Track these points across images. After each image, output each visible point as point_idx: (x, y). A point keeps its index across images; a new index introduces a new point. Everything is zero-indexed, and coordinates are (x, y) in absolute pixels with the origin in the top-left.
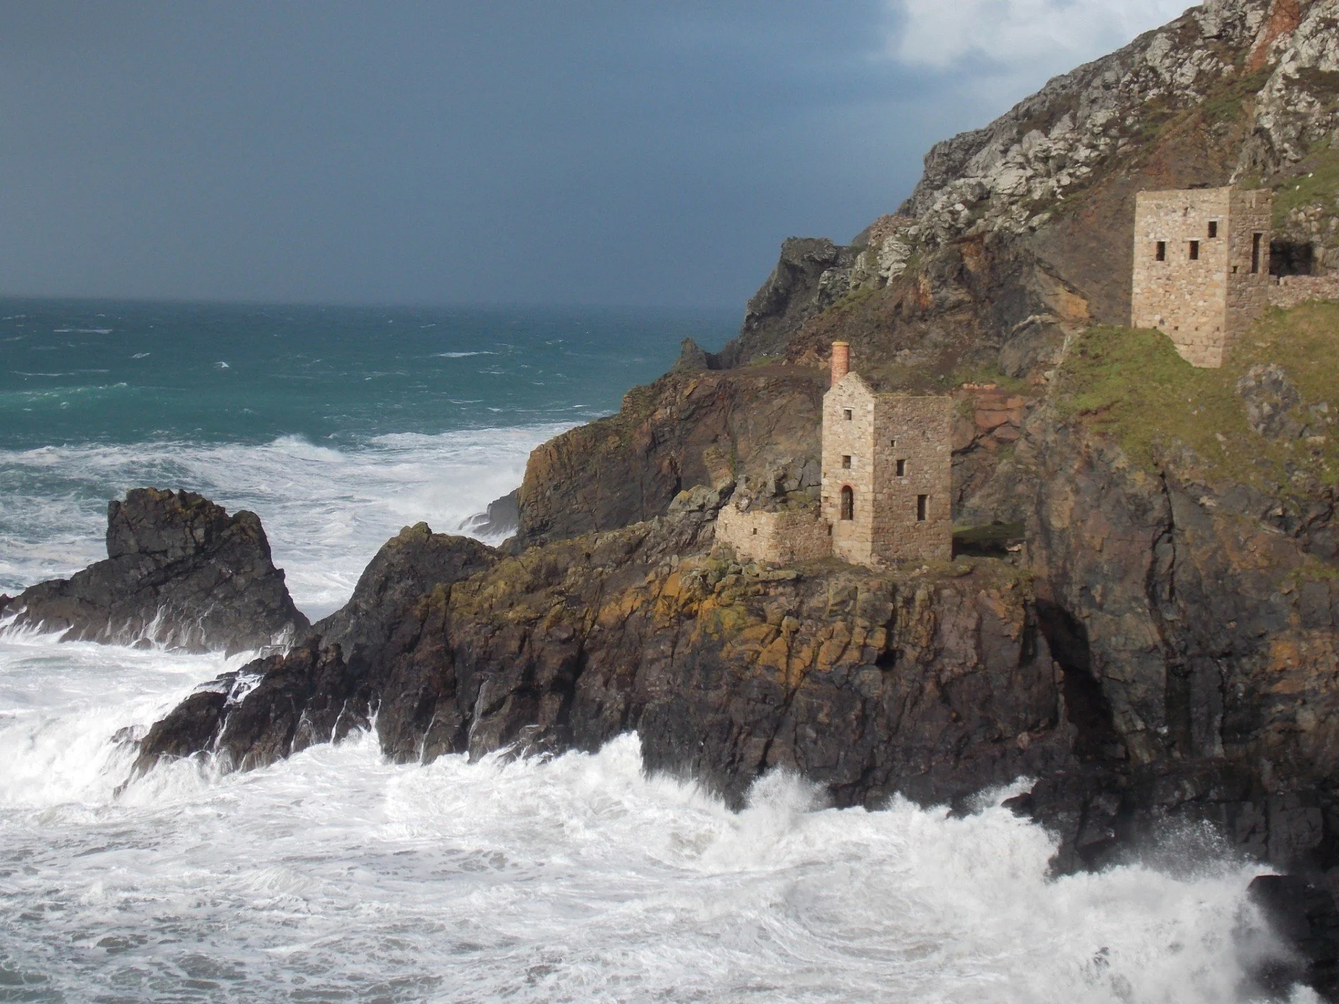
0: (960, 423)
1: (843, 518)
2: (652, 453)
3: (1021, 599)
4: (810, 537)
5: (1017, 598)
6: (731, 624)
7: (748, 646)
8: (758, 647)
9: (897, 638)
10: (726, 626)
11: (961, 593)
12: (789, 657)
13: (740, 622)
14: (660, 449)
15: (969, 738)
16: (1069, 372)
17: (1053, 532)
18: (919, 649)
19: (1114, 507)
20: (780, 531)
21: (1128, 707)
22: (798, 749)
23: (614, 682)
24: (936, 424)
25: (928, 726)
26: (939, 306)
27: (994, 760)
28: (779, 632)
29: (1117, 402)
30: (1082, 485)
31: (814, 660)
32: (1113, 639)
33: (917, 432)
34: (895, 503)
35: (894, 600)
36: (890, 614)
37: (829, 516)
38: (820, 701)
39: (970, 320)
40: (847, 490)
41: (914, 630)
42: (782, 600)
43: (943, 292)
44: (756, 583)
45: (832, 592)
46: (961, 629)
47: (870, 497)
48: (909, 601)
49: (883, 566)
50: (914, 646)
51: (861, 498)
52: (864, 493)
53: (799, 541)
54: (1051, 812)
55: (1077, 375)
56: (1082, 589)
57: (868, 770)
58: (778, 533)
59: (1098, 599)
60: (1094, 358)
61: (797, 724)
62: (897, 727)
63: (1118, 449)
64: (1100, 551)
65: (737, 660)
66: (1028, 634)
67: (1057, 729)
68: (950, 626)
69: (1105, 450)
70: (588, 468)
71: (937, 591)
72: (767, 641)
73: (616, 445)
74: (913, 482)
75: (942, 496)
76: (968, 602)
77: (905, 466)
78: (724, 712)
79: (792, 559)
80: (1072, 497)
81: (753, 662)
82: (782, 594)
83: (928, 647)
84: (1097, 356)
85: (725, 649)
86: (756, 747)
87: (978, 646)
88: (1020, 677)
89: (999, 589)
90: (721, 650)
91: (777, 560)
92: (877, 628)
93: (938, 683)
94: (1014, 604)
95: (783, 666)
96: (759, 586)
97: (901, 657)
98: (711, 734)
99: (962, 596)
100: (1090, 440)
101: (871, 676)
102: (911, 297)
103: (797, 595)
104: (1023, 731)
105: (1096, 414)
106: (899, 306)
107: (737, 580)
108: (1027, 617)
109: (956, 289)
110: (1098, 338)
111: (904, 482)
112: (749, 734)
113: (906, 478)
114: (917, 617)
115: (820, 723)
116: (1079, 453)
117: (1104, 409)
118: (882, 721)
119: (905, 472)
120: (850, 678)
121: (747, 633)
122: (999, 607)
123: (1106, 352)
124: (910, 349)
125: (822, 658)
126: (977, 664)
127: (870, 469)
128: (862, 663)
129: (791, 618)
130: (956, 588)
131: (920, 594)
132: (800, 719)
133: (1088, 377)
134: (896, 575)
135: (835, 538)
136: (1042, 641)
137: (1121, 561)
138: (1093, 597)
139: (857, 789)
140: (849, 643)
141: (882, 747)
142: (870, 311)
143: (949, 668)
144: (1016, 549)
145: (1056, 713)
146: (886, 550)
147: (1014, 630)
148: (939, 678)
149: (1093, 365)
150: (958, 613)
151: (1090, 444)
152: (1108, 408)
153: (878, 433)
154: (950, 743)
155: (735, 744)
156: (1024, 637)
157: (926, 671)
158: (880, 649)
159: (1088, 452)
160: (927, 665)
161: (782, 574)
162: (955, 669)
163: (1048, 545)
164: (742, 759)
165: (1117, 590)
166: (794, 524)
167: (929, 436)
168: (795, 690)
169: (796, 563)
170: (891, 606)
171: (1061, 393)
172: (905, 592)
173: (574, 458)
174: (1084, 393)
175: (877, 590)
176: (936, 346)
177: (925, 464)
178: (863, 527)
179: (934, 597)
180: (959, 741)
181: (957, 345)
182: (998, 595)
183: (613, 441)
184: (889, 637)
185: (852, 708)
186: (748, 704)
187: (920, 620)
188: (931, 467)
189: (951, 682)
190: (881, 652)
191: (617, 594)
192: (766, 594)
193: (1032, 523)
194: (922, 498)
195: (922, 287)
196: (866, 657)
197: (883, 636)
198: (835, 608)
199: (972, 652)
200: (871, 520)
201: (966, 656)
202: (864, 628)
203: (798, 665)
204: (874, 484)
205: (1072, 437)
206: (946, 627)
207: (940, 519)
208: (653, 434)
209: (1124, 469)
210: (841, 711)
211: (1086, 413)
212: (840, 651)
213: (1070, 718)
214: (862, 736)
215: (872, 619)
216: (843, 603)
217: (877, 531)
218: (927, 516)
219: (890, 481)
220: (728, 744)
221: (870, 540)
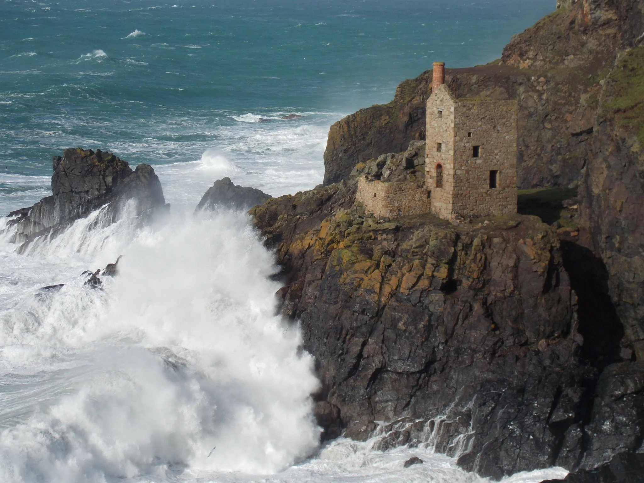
0: (587, 111)
1: (437, 187)
2: (410, 128)
3: (548, 246)
4: (413, 199)
5: (545, 245)
6: (348, 259)
7: (357, 275)
8: (362, 276)
9: (457, 272)
10: (344, 261)
11: (506, 241)
12: (382, 283)
13: (353, 258)
14: (415, 125)
15: (503, 343)
16: (613, 81)
17: (594, 196)
18: (471, 280)
19: (632, 180)
20: (390, 195)
21: (635, 322)
22: (384, 347)
23: (288, 296)
24: (504, 120)
25: (474, 334)
26: (594, 23)
27: (517, 358)
28: (378, 266)
29: (640, 103)
30: (612, 163)
31: (399, 286)
32: (627, 274)
33: (489, 126)
34: (471, 176)
35: (455, 245)
36: (451, 255)
37: (429, 185)
38: (400, 314)
39: (616, 34)
40: (439, 166)
41: (468, 266)
42: (385, 243)
43: (598, 13)
44: (370, 231)
45: (414, 239)
46: (504, 266)
47: (452, 172)
48: (467, 247)
49: (458, 221)
50: (468, 277)
51: (447, 173)
52: (449, 169)
53: (405, 202)
54: (534, 398)
55: (618, 83)
56: (607, 238)
57: (429, 364)
58: (388, 197)
59: (617, 245)
60: (631, 71)
61: (384, 330)
62: (452, 334)
63: (635, 138)
64: (620, 211)
65: (349, 284)
66: (551, 269)
67: (569, 337)
68: (497, 264)
69: (627, 139)
70: (367, 138)
71: (489, 239)
72: (369, 272)
73: (386, 122)
74: (485, 161)
75: (510, 171)
76: (510, 248)
77: (480, 150)
78: (339, 320)
79: (399, 214)
80: (606, 172)
81: (359, 286)
82: (385, 239)
83: (478, 278)
84: (633, 69)
85: (342, 276)
86: (356, 345)
87: (515, 278)
88: (543, 301)
89: (532, 239)
90: (340, 278)
91: (388, 215)
92: (442, 265)
93: (484, 303)
94: (542, 249)
95: (377, 290)
96: (371, 233)
97: (460, 285)
98: (330, 334)
99: (507, 243)
100: (618, 132)
101: (437, 298)
102: (580, 16)
103: (396, 240)
104: (542, 338)
105: (625, 112)
106: (573, 22)
107: (358, 228)
108: (552, 258)
109: (607, 11)
110: (637, 56)
111: (479, 161)
112: (353, 335)
113: (480, 159)
114: (472, 257)
115: (399, 330)
116: (612, 140)
117: (630, 109)
118: (441, 329)
119: (480, 155)
120: (422, 299)
121: (357, 266)
122: (530, 251)
123: (640, 66)
124: (574, 55)
125: (404, 285)
126: (514, 291)
127: (452, 153)
128: (430, 289)
129: (387, 256)
130: (503, 238)
131: (476, 242)
132: (387, 326)
133: (625, 85)
134: (465, 227)
135: (433, 200)
136: (564, 276)
137: (633, 219)
138: (614, 244)
139: (423, 376)
140: (422, 274)
141: (441, 347)
142: (555, 26)
143: (494, 294)
144: (575, 207)
145: (569, 326)
146: (464, 209)
147: (541, 267)
148: (486, 299)
149: (630, 76)
150: (503, 255)
151: (618, 134)
152: (632, 108)
153: (457, 128)
154: (487, 346)
155: (344, 342)
156: (548, 273)
157: (476, 295)
158: (443, 279)
159: (617, 140)
160: (477, 291)
161: (386, 225)
162: (498, 294)
163: (590, 206)
164: (347, 353)
165: (630, 240)
166: (402, 190)
167: (499, 128)
168: (384, 306)
169: (402, 217)
170: (452, 250)
171: (607, 96)
172: (465, 239)
173: (359, 131)
174: (621, 96)
175: (442, 239)
176: (590, 52)
177: (496, 148)
178: (447, 193)
179: (486, 244)
180: (495, 344)
181: (605, 52)
182: (532, 243)
183: (385, 119)
184: (451, 271)
185: (422, 320)
186: (353, 314)
187: (474, 260)
188: (500, 151)
189: (495, 302)
190: (444, 281)
191: (303, 234)
192: (375, 239)
193: (581, 190)
194: (493, 174)
195: (585, 9)
196: (434, 284)
197: (446, 270)
198: (416, 250)
199: (510, 283)
200: (452, 188)
201: (505, 285)
202: (433, 264)
203: (387, 289)
204: (454, 164)
205: (609, 129)
206: (494, 264)
207: (508, 187)
208: (410, 114)
209: (636, 152)
210: (415, 321)
211: (618, 111)
212: (415, 280)
213: (580, 331)
214: (427, 339)
215: (438, 259)
216: (422, 246)
217: (456, 196)
218: (497, 185)
219: (467, 161)
220: (340, 341)
221: (451, 202)
